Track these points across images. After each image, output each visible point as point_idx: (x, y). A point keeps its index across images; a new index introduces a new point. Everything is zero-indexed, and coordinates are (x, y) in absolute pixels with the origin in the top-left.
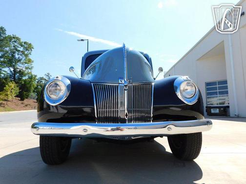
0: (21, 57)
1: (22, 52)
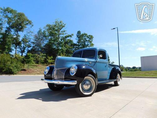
0: (88, 43)
1: (88, 40)
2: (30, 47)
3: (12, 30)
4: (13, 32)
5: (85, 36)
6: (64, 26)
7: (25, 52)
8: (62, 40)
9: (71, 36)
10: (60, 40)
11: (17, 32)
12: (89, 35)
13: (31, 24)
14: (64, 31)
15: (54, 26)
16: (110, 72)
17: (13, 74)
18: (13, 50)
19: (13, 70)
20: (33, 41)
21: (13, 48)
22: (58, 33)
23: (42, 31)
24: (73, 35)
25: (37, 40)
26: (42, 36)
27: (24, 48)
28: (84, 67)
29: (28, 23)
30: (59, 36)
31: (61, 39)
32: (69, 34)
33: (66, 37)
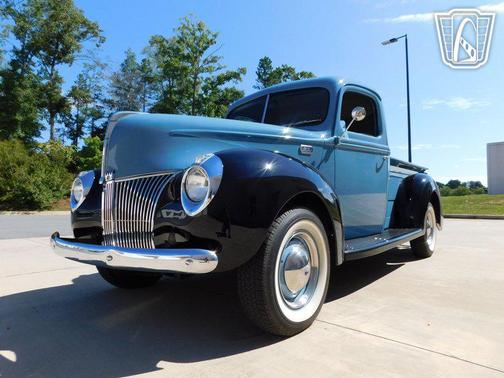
2: (100, 117)
3: (35, 59)
4: (36, 65)
5: (287, 76)
6: (211, 42)
7: (82, 133)
8: (206, 92)
9: (236, 76)
10: (201, 91)
11: (53, 65)
12: (300, 71)
13: (96, 35)
14: (214, 60)
15: (178, 42)
16: (394, 198)
17: (41, 210)
18: (43, 128)
19: (38, 197)
20: (109, 97)
21: (45, 122)
22: (193, 65)
23: (139, 61)
24: (243, 71)
25: (122, 92)
26: (139, 80)
27: (80, 122)
28: (268, 166)
29: (87, 32)
30: (195, 78)
31: (203, 88)
32: (231, 70)
33: (221, 80)
